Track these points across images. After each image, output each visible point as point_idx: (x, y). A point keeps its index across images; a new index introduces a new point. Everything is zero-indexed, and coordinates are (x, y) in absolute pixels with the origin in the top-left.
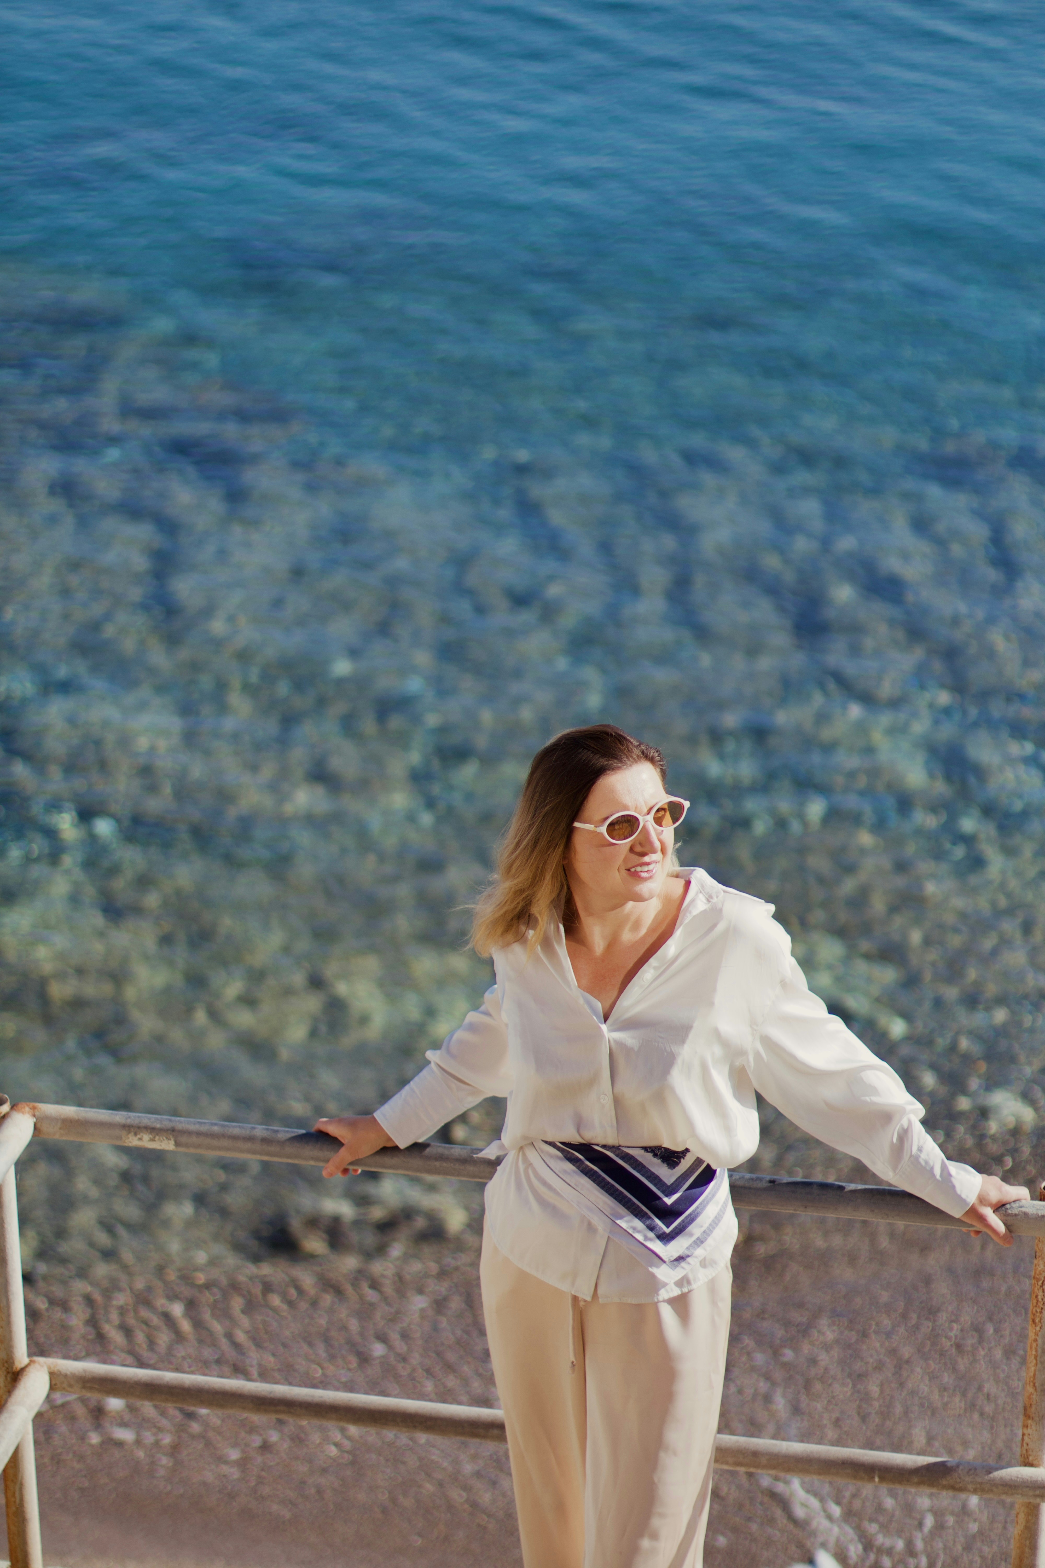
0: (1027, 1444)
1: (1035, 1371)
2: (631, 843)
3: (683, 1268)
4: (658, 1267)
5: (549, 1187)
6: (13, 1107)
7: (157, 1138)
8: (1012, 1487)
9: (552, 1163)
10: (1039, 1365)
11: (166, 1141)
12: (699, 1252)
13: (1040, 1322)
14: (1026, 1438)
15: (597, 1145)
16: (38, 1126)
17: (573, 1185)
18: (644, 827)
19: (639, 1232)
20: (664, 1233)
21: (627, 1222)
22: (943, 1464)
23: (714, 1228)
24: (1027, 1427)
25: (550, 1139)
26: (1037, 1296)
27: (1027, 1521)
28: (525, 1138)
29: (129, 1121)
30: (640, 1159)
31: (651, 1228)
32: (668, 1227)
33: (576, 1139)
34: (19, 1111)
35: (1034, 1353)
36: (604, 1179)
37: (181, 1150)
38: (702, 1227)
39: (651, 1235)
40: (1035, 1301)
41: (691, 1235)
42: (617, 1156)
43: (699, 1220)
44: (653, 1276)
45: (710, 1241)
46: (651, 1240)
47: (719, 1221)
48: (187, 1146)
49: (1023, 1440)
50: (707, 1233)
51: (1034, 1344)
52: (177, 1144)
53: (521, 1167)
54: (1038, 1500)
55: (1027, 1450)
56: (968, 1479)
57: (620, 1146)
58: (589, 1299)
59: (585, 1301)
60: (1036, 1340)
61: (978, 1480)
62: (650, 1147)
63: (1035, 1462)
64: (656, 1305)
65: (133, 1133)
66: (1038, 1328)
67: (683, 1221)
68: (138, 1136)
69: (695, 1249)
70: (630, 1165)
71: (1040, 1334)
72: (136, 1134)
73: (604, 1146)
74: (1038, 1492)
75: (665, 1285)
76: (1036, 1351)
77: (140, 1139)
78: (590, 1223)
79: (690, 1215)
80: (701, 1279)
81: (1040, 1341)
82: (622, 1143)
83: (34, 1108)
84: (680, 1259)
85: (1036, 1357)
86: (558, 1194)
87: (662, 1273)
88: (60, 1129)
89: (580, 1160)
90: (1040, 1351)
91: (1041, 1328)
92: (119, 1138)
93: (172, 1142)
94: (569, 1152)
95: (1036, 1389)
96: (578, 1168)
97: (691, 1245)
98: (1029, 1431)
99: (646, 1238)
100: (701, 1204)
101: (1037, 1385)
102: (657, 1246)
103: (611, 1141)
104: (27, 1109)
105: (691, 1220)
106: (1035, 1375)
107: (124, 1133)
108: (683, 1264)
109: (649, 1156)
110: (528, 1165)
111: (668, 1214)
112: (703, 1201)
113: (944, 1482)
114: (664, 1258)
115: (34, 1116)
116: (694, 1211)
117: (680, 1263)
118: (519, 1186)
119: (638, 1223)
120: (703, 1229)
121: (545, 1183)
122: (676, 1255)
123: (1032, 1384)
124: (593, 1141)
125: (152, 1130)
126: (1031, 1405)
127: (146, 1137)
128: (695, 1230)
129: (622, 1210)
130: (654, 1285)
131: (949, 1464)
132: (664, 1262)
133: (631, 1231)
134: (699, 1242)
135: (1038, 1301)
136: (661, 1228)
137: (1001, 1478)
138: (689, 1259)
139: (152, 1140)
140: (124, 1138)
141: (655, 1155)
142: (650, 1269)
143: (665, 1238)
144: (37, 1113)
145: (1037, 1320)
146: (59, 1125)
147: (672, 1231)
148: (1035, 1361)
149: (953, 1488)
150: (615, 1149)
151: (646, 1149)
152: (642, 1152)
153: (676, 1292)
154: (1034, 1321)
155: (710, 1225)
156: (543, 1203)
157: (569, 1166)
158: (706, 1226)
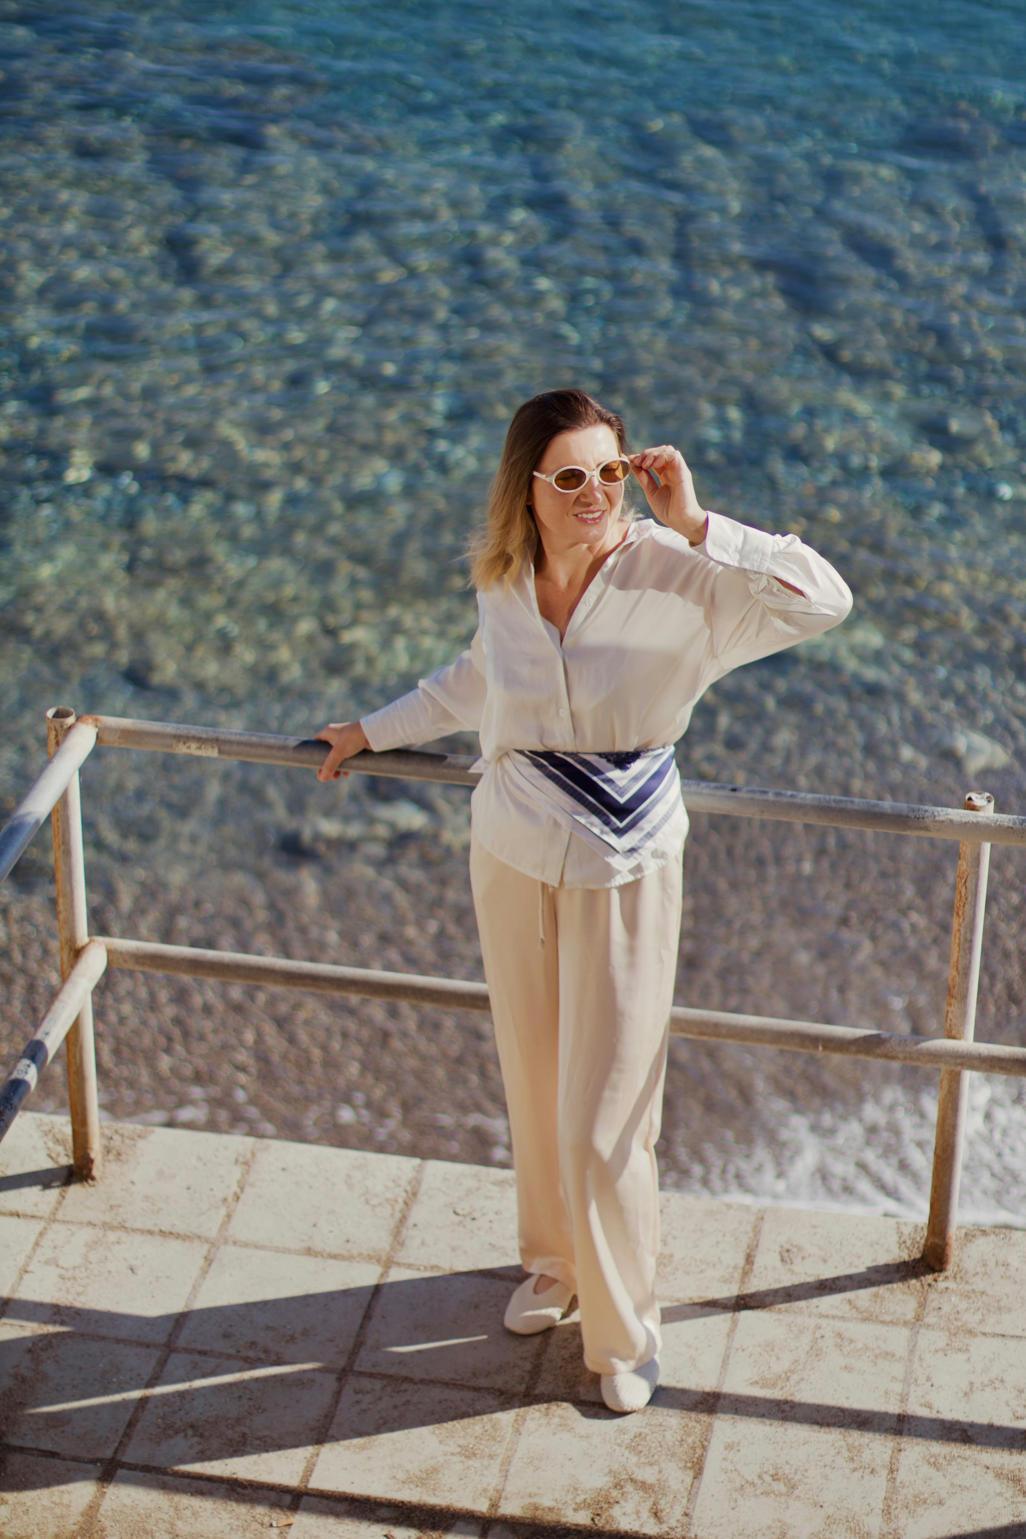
0: (951, 1020)
1: (958, 957)
2: (578, 493)
3: (636, 858)
4: (613, 856)
5: (522, 791)
6: (78, 719)
7: (203, 746)
8: (936, 1056)
9: (523, 769)
10: (962, 952)
11: (210, 749)
12: (650, 844)
13: (963, 914)
14: (950, 1015)
15: (559, 752)
16: (100, 735)
17: (539, 787)
18: (590, 480)
19: (596, 826)
20: (618, 828)
21: (586, 818)
22: (878, 1036)
23: (663, 824)
24: (951, 1005)
25: (519, 748)
26: (960, 893)
27: (950, 1087)
28: (499, 748)
29: (179, 732)
30: (596, 764)
31: (607, 823)
32: (621, 821)
33: (540, 748)
34: (83, 722)
35: (957, 941)
36: (565, 782)
37: (225, 757)
38: (652, 822)
39: (607, 829)
40: (959, 897)
41: (642, 829)
42: (576, 761)
43: (649, 816)
44: (608, 865)
45: (659, 835)
46: (607, 833)
47: (668, 818)
48: (229, 753)
49: (947, 1016)
50: (656, 829)
51: (958, 934)
52: (220, 752)
53: (499, 774)
54: (959, 1068)
55: (950, 1026)
56: (898, 1049)
57: (578, 753)
58: (556, 885)
59: (553, 887)
60: (959, 930)
61: (908, 1049)
62: (604, 754)
63: (957, 1036)
64: (608, 891)
65: (182, 742)
66: (961, 920)
67: (635, 818)
68: (187, 745)
69: (646, 842)
70: (588, 769)
71: (962, 925)
72: (185, 743)
73: (565, 753)
74: (959, 1061)
75: (619, 872)
76: (959, 939)
77: (189, 747)
78: (555, 820)
79: (641, 812)
80: (651, 868)
81: (962, 931)
82: (580, 750)
83: (96, 720)
84: (633, 850)
85: (959, 945)
86: (528, 796)
87: (616, 862)
88: (119, 738)
89: (544, 766)
90: (962, 939)
91: (963, 919)
92: (171, 746)
93: (216, 750)
94: (535, 759)
95: (958, 973)
96: (544, 772)
97: (642, 839)
98: (953, 1008)
99: (602, 832)
100: (651, 803)
101: (960, 969)
102: (612, 839)
103: (570, 748)
104: (90, 721)
105: (642, 816)
106: (958, 960)
107: (174, 742)
108: (635, 855)
109: (603, 761)
110: (505, 771)
111: (622, 811)
112: (653, 801)
113: (878, 1051)
114: (618, 849)
115: (96, 726)
116: (645, 809)
117: (632, 854)
118: (498, 791)
119: (595, 819)
120: (653, 825)
121: (518, 787)
122: (629, 847)
123: (955, 968)
124: (556, 749)
125: (199, 740)
126: (954, 987)
127: (194, 746)
128: (646, 825)
129: (581, 808)
130: (609, 872)
131: (883, 1036)
132: (617, 852)
133: (588, 826)
134: (650, 835)
135: (961, 896)
136: (615, 824)
137: (928, 1049)
138: (640, 851)
139: (199, 748)
140: (174, 747)
141: (609, 761)
142: (606, 859)
143: (619, 832)
144: (99, 725)
145: (960, 913)
146: (118, 734)
147: (625, 826)
148: (958, 948)
149: (886, 1056)
150: (573, 755)
151: (600, 755)
152: (597, 758)
153: (630, 878)
154: (958, 914)
155: (660, 821)
156: (518, 805)
157: (536, 772)
158: (655, 822)
